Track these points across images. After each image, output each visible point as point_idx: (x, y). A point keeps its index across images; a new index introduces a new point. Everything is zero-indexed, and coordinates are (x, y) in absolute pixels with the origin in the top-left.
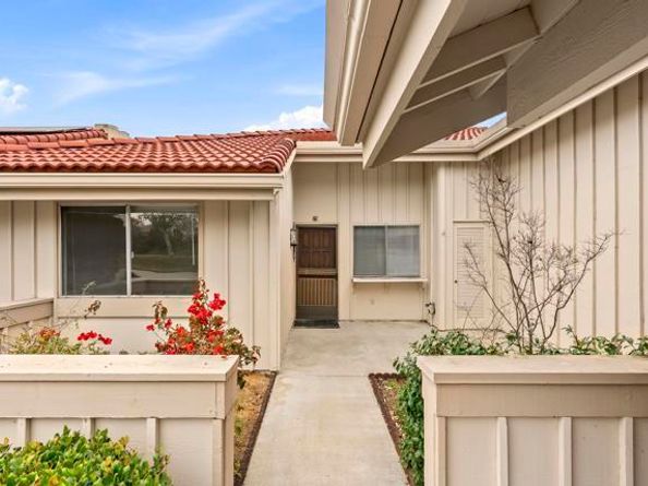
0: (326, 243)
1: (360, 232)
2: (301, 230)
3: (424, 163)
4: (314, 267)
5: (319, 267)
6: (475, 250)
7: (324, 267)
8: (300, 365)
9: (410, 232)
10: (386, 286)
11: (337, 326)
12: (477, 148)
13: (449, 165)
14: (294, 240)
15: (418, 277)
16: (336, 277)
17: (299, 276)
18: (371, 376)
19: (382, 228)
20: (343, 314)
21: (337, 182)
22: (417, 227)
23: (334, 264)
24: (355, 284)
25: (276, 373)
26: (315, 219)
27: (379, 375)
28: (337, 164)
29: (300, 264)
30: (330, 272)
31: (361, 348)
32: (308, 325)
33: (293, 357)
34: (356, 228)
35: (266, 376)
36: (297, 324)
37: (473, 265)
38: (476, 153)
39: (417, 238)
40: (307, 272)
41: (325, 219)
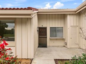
0: (45, 31)
1: (51, 29)
2: (40, 28)
3: (64, 14)
4: (42, 35)
5: (43, 35)
6: (83, 29)
7: (44, 35)
8: (38, 57)
9: (61, 29)
10: (56, 39)
11: (47, 47)
12: (76, 11)
13: (70, 14)
14: (38, 30)
15: (63, 37)
16: (46, 37)
17: (39, 37)
18: (55, 60)
19: (56, 28)
20: (48, 45)
21: (47, 19)
22: (63, 27)
23: (46, 35)
24: (50, 39)
25: (33, 59)
26: (42, 26)
27: (57, 60)
28: (47, 14)
29: (39, 35)
30: (45, 36)
31: (52, 52)
32: (41, 47)
33: (37, 55)
34: (50, 28)
35: (30, 60)
36: (39, 47)
37: (82, 34)
38: (76, 12)
39: (62, 30)
40: (41, 36)
41: (44, 26)
